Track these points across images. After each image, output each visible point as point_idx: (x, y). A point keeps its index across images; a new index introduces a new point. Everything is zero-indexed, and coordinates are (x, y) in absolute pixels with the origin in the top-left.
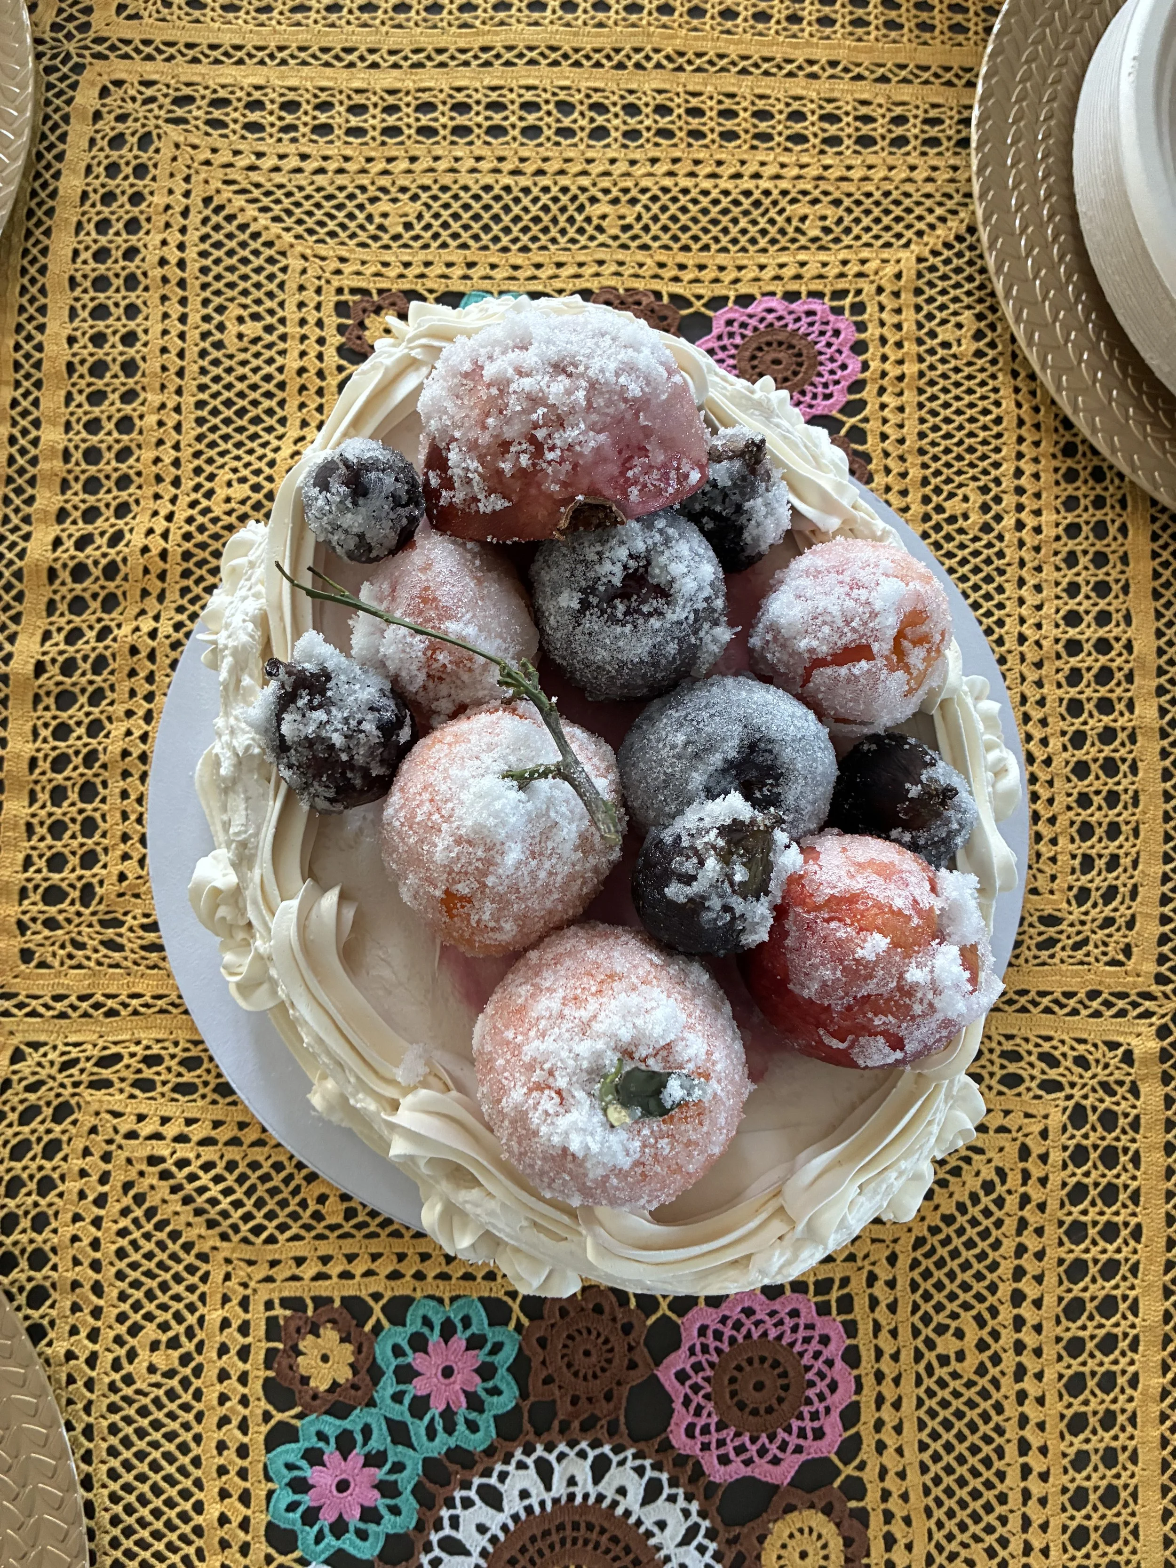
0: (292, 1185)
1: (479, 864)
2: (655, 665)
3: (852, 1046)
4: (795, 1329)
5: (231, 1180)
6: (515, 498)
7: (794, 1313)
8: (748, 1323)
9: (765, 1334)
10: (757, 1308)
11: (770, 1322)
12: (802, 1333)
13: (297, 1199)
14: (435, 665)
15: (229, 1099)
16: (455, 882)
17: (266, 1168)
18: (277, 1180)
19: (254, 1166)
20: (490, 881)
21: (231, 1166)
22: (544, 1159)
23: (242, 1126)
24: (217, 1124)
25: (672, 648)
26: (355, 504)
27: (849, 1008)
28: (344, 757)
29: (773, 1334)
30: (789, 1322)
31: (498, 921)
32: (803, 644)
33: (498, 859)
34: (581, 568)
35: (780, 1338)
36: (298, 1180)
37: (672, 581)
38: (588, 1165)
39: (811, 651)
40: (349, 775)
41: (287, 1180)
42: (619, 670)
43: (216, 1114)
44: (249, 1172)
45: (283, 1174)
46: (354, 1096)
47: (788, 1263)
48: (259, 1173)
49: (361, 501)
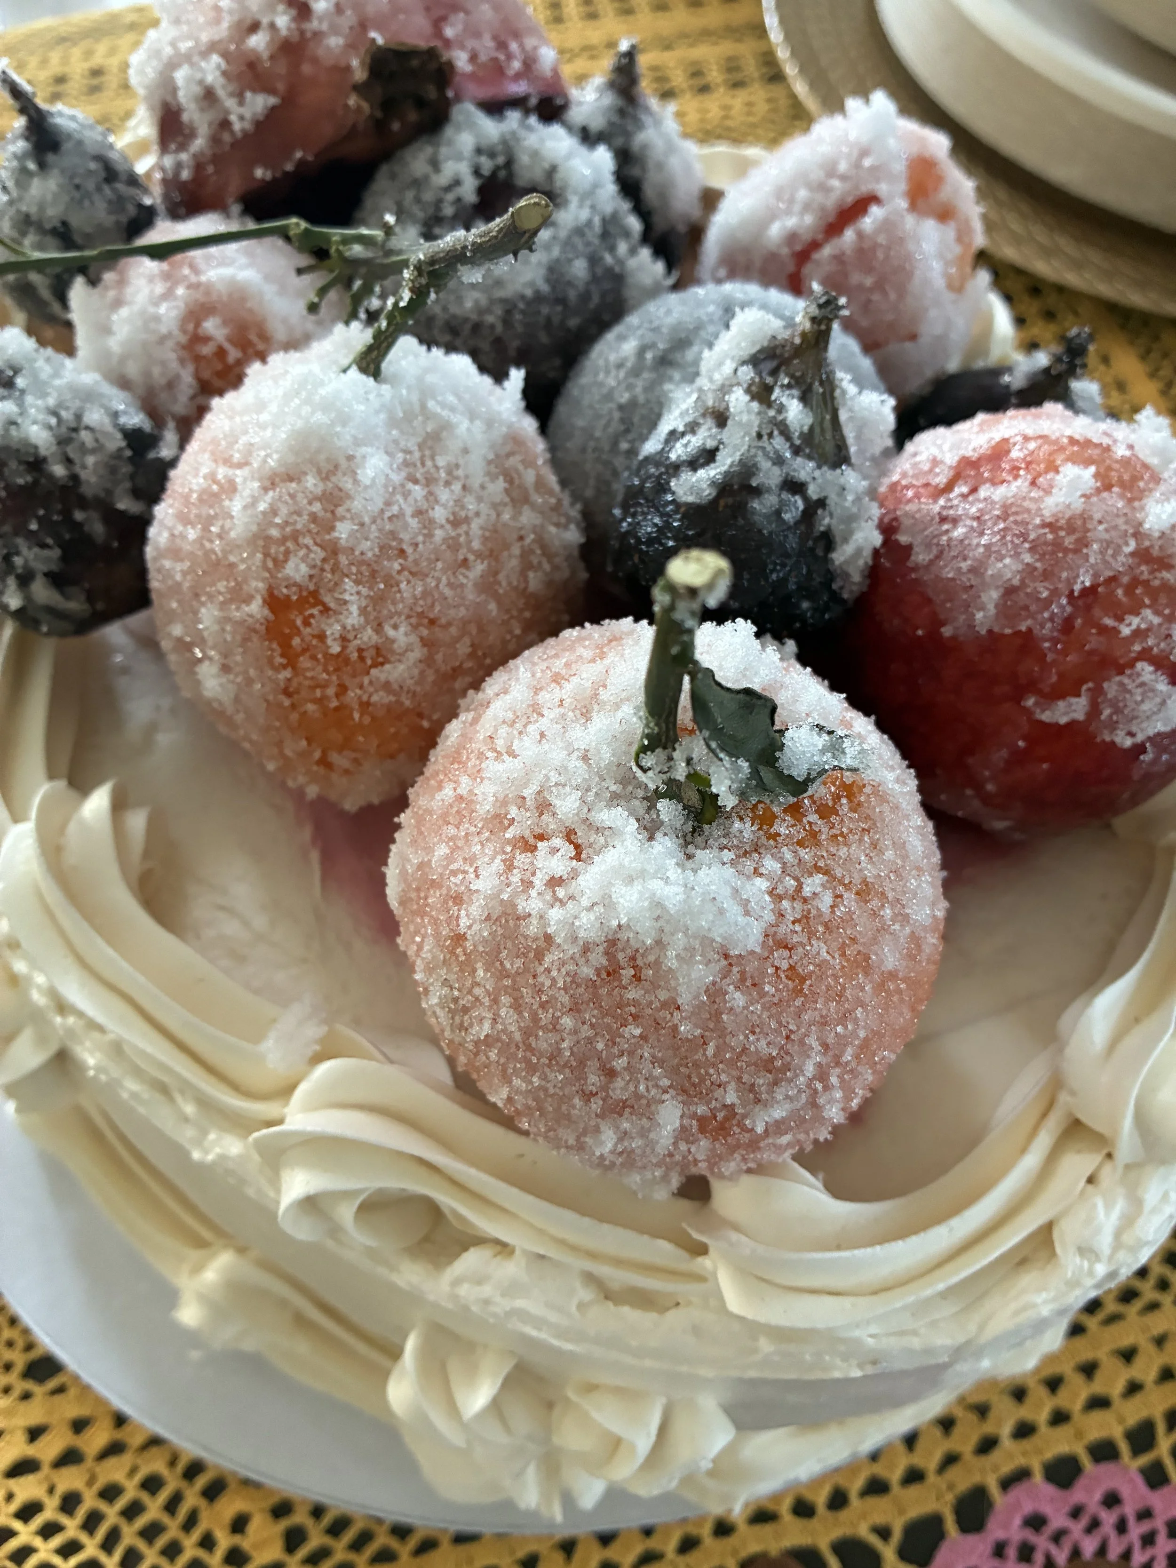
0: (183, 1511)
1: (317, 507)
2: (561, 300)
3: (1094, 711)
4: (1121, 1527)
5: (72, 1527)
6: (281, 86)
7: (1112, 1500)
8: (1042, 1542)
9: (1076, 1553)
10: (1047, 1509)
11: (1077, 1528)
12: (1136, 1531)
13: (196, 1535)
14: (207, 350)
15: (52, 1384)
16: (279, 564)
17: (131, 1492)
18: (154, 1509)
19: (110, 1493)
20: (343, 531)
21: (70, 1503)
22: (575, 1009)
23: (79, 1426)
24: (34, 1434)
25: (579, 268)
26: (42, 166)
27: (1067, 626)
28: (59, 470)
29: (1089, 1547)
30: (1109, 1519)
31: (379, 628)
32: (775, 231)
33: (347, 484)
34: (410, 195)
35: (1102, 1551)
36: (192, 1499)
37: (553, 170)
38: (671, 960)
39: (792, 237)
40: (79, 516)
41: (171, 1507)
42: (507, 321)
43: (33, 1413)
44: (103, 1506)
45: (163, 1496)
46: (199, 1142)
47: (1128, 1221)
48: (122, 1503)
49: (51, 158)
